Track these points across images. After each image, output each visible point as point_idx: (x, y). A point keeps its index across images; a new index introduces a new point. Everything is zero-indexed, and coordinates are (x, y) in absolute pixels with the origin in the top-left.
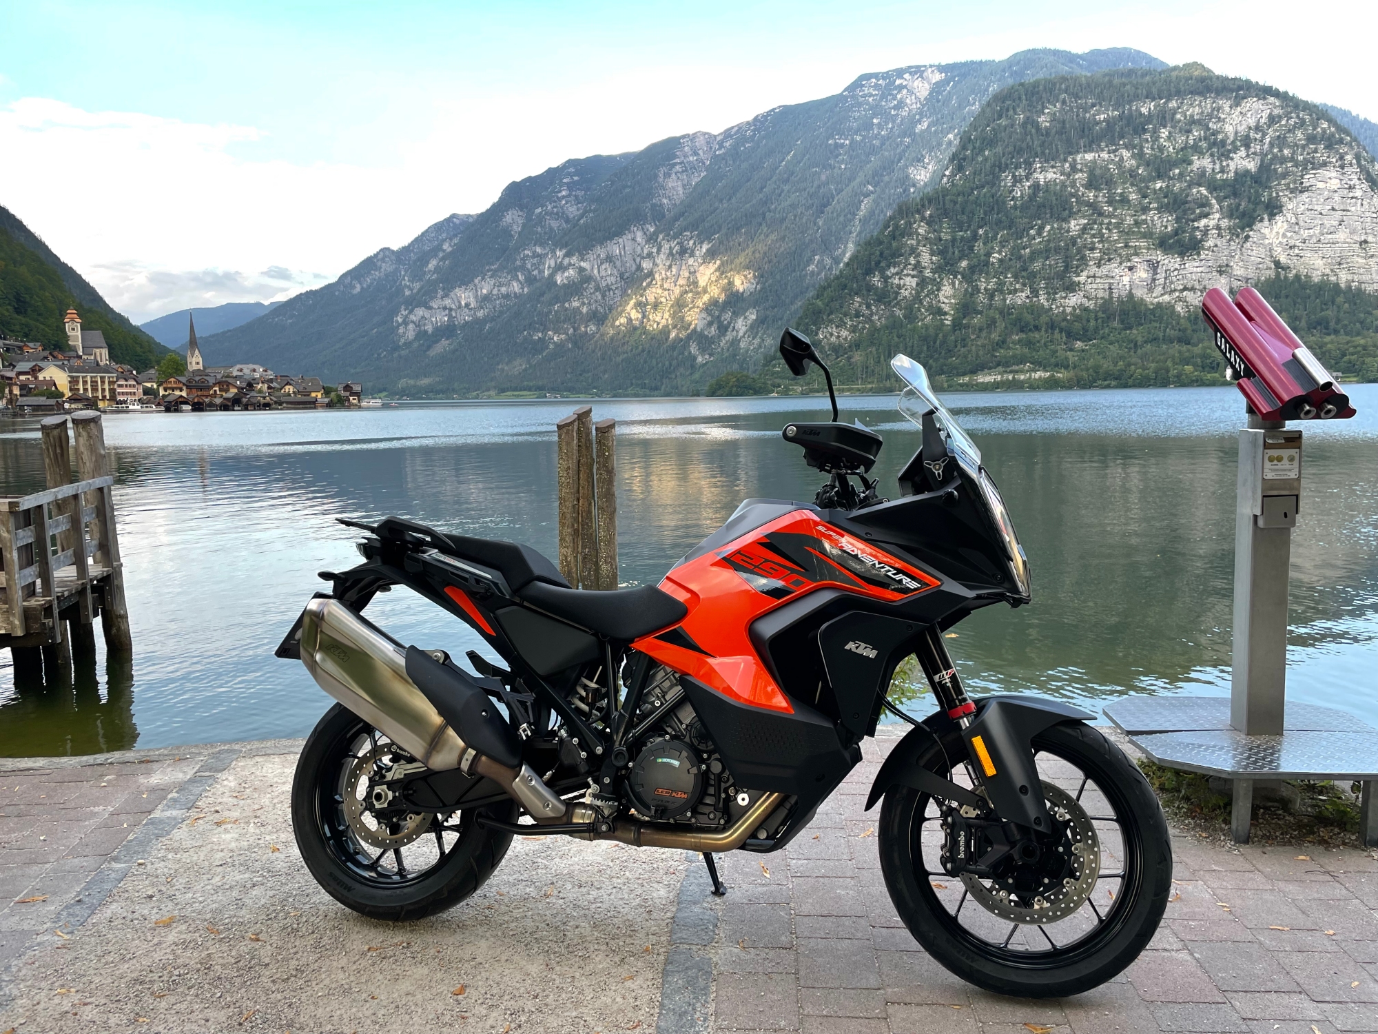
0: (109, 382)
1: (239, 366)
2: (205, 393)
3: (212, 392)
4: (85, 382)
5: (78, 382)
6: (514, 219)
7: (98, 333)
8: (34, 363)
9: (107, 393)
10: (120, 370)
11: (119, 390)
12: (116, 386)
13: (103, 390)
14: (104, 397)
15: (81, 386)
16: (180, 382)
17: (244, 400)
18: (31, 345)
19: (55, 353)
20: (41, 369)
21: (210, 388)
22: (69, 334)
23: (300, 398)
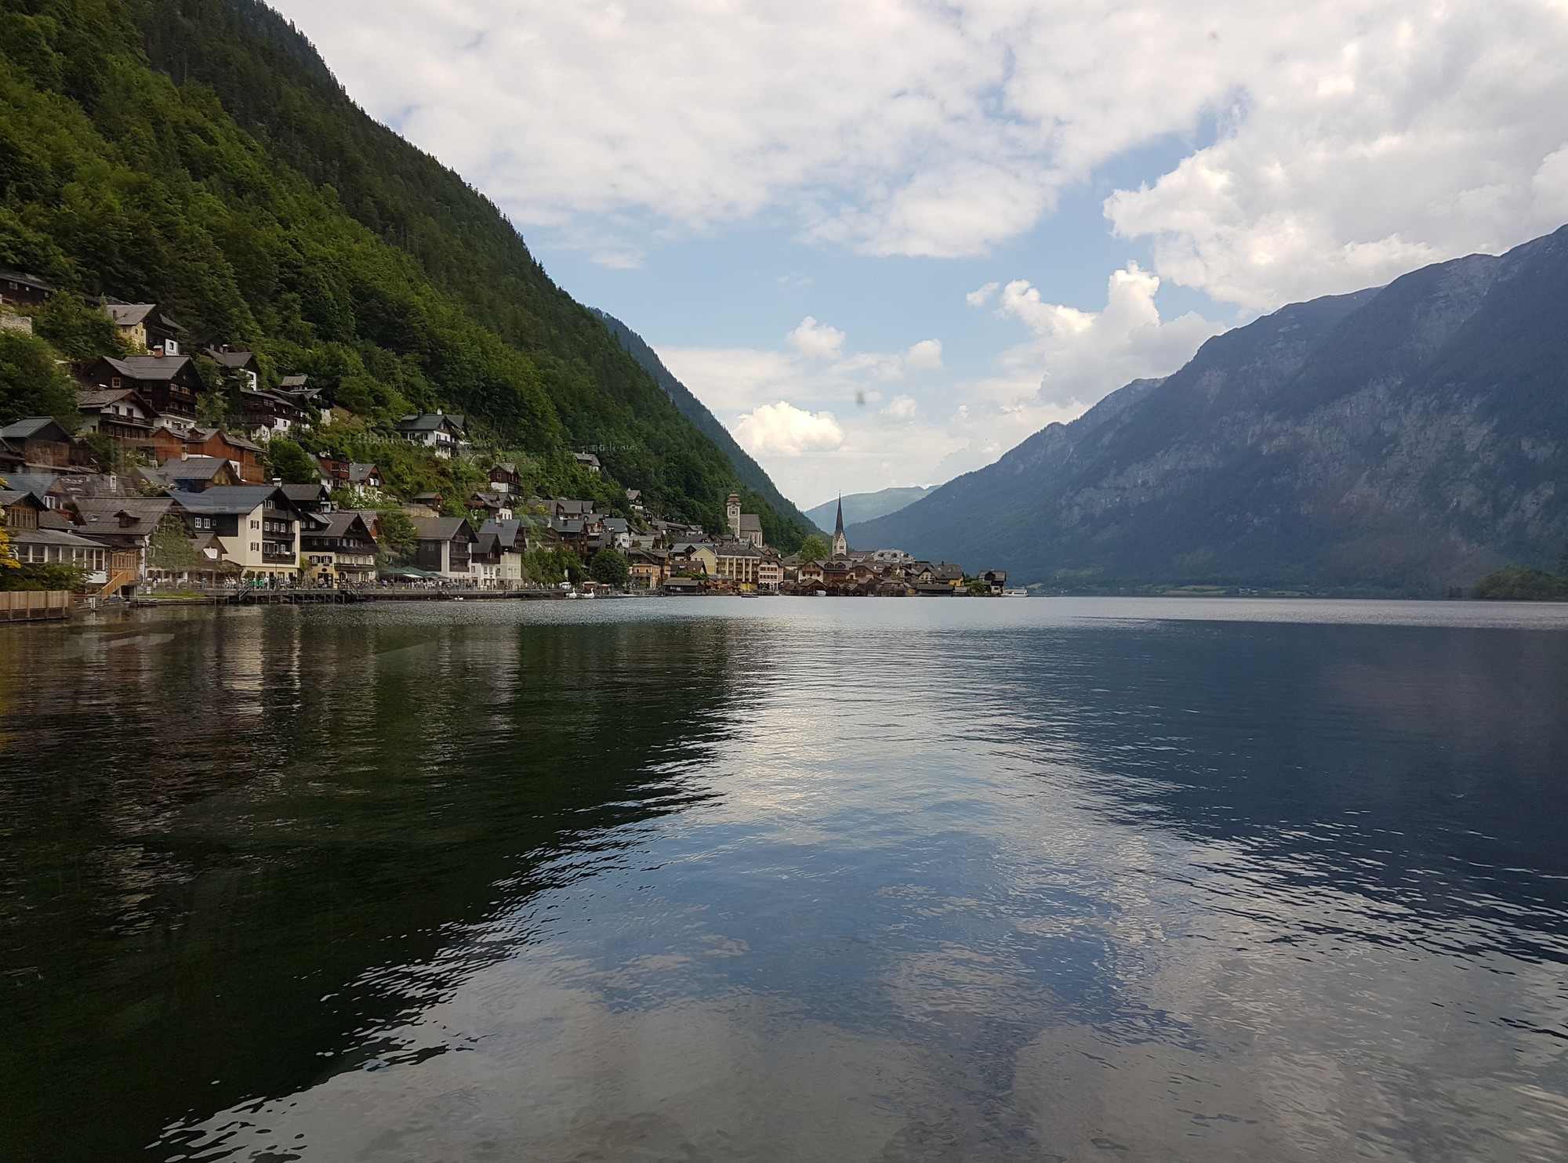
0: (753, 565)
1: (881, 551)
2: (841, 578)
3: (847, 577)
4: (731, 564)
5: (725, 564)
6: (1213, 381)
7: (756, 517)
8: (688, 545)
9: (750, 577)
10: (768, 553)
11: (761, 573)
12: (759, 569)
13: (747, 572)
14: (747, 580)
15: (726, 568)
16: (818, 566)
17: (878, 587)
18: (693, 527)
19: (712, 536)
20: (695, 551)
21: (846, 573)
22: (729, 517)
23: (937, 586)
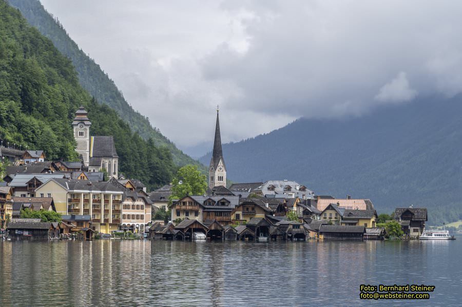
0: (114, 202)
1: (271, 183)
2: (225, 218)
3: (233, 217)
4: (87, 201)
5: (78, 201)
7: (109, 139)
8: (31, 177)
9: (110, 217)
10: (129, 186)
11: (125, 212)
12: (121, 207)
13: (106, 211)
14: (106, 221)
15: (81, 206)
16: (196, 203)
17: (272, 230)
19: (58, 165)
20: (39, 184)
21: (229, 212)
22: (76, 140)
23: (344, 227)
